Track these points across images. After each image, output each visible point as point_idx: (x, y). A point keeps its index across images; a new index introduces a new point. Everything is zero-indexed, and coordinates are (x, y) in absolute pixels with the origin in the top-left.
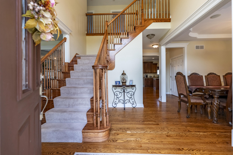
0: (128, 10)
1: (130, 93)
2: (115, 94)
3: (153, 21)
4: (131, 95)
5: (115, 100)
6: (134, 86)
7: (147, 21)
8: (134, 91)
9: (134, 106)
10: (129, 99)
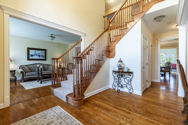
0: (126, 3)
1: (127, 79)
2: (114, 78)
3: (154, 3)
4: (129, 81)
5: (115, 83)
6: (131, 73)
7: (146, 6)
8: (131, 77)
9: (131, 92)
10: (126, 84)
